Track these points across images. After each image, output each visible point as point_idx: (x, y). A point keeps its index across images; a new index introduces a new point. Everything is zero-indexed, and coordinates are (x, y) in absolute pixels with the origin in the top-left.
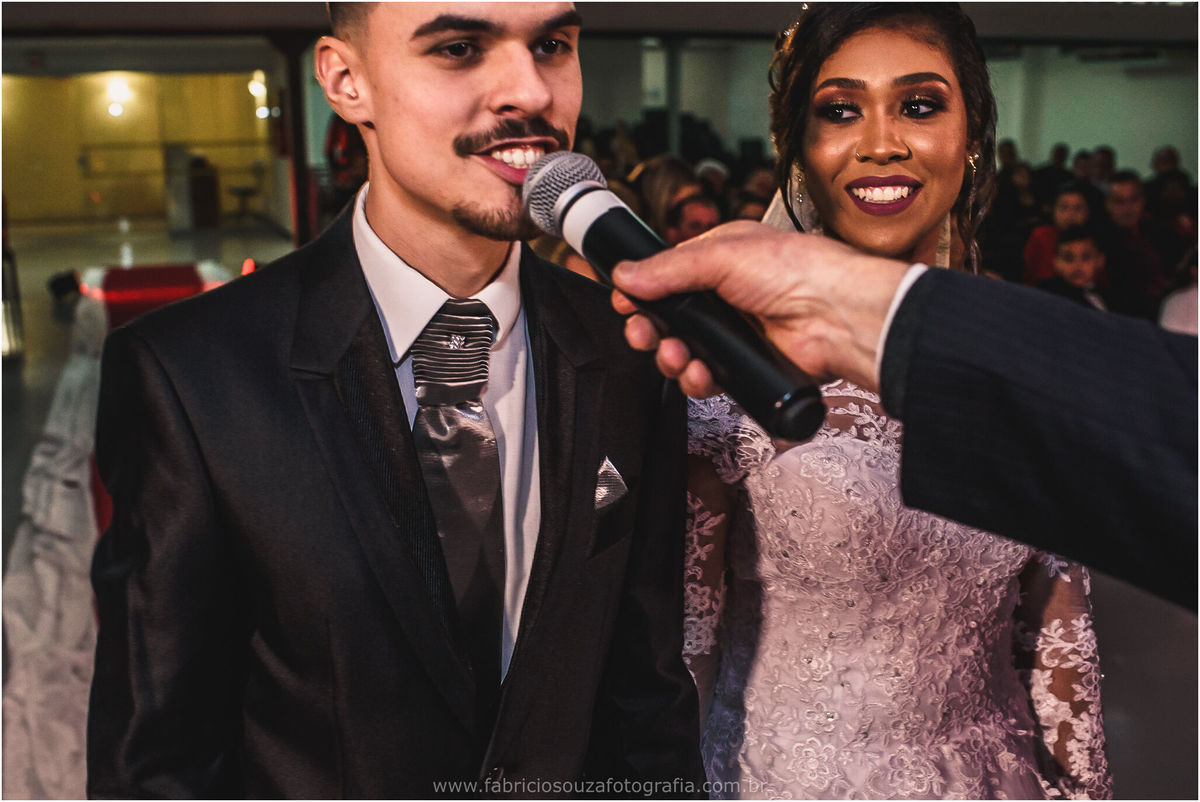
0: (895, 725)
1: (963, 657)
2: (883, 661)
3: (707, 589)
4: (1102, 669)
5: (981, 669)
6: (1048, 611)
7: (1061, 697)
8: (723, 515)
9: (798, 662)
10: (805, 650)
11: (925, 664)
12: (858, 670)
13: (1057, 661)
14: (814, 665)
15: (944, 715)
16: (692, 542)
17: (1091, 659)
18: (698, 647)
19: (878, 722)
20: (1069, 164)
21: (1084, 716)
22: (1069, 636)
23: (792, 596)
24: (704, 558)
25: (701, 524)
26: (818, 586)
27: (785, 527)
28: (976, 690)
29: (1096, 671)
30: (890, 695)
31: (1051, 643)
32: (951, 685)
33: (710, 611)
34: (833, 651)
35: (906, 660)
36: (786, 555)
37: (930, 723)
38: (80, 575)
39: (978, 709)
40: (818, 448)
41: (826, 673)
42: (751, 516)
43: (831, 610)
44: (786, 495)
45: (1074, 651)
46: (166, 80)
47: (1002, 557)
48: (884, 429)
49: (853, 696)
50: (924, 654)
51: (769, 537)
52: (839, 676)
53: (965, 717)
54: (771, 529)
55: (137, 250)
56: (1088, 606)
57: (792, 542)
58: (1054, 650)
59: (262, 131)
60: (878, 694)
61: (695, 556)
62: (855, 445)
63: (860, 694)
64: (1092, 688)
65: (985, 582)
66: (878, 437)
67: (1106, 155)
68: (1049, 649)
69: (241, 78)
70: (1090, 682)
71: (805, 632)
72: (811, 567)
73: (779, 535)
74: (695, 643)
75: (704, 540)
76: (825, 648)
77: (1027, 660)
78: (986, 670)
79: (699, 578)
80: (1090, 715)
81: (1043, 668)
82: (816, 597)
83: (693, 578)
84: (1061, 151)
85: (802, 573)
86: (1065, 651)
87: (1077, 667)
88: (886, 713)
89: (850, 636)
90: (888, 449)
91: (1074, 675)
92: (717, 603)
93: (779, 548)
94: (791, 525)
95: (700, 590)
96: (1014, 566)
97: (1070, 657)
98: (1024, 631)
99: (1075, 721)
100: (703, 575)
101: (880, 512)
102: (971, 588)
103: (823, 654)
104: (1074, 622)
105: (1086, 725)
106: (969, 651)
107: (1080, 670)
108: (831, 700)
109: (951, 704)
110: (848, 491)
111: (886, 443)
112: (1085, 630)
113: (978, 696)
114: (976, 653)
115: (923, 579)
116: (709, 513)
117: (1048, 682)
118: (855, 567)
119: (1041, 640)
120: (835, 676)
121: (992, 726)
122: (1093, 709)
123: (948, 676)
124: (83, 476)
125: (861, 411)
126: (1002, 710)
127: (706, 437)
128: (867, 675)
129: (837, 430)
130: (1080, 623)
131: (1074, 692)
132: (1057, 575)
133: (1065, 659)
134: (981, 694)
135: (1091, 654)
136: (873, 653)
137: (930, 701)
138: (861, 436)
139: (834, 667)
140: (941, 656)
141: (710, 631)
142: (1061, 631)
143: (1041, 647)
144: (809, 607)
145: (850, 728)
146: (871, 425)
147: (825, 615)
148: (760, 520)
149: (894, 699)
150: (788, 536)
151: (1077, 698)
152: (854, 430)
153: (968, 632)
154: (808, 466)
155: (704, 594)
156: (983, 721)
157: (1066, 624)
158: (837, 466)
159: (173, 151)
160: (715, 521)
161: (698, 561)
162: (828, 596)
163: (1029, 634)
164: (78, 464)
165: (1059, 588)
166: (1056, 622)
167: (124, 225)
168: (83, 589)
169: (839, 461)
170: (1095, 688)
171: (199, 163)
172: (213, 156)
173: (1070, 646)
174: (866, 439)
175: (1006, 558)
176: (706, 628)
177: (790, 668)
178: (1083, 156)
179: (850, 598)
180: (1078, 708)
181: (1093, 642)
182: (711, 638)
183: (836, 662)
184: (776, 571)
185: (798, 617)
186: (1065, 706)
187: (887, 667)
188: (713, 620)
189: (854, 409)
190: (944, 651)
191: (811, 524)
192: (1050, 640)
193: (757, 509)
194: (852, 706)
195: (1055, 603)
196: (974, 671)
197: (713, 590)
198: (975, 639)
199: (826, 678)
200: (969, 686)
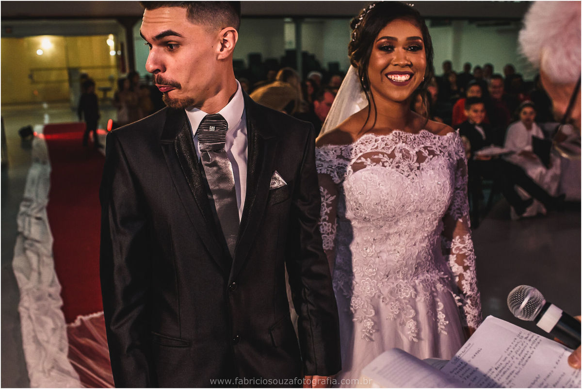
0: (398, 272)
1: (423, 247)
2: (393, 248)
3: (330, 224)
4: (476, 254)
5: (429, 252)
6: (454, 233)
7: (459, 264)
8: (335, 196)
9: (362, 250)
10: (365, 245)
11: (408, 249)
12: (384, 252)
13: (458, 251)
14: (368, 251)
15: (416, 268)
16: (324, 206)
17: (471, 250)
18: (328, 247)
19: (392, 271)
20: (472, 71)
21: (468, 271)
22: (463, 242)
23: (359, 226)
24: (329, 212)
25: (327, 199)
26: (369, 221)
27: (357, 199)
28: (427, 260)
29: (472, 254)
30: (396, 260)
31: (456, 245)
32: (418, 257)
33: (332, 233)
34: (375, 245)
35: (402, 247)
36: (358, 209)
37: (411, 272)
38: (47, 256)
39: (429, 268)
40: (368, 170)
41: (373, 253)
42: (344, 196)
43: (374, 230)
44: (357, 187)
45: (464, 247)
46: (68, 38)
47: (436, 209)
48: (392, 163)
49: (383, 261)
50: (408, 245)
51: (351, 203)
52: (377, 254)
53: (423, 270)
54: (352, 200)
55: (52, 116)
56: (470, 231)
57: (360, 204)
58: (457, 247)
59: (113, 61)
60: (391, 261)
61: (325, 211)
62: (382, 169)
63: (385, 260)
64: (471, 261)
65: (430, 219)
66: (390, 166)
67: (490, 67)
68: (455, 247)
69: (103, 37)
70: (470, 259)
71: (365, 239)
72: (367, 213)
73: (355, 202)
74: (326, 245)
75: (328, 206)
76: (372, 244)
77: (448, 252)
78: (431, 253)
79: (327, 220)
80: (471, 271)
81: (453, 254)
82: (369, 225)
83: (324, 220)
84: (468, 66)
85: (364, 216)
86: (461, 247)
87: (465, 253)
88: (395, 267)
89: (381, 239)
90: (393, 170)
91: (464, 256)
92: (334, 230)
93: (355, 207)
94: (359, 198)
95: (328, 224)
96: (440, 213)
97: (463, 249)
98: (446, 241)
99: (464, 273)
100: (329, 218)
101: (391, 190)
102: (425, 221)
103: (372, 246)
104: (464, 237)
105: (469, 274)
106: (424, 245)
107: (467, 254)
108: (374, 263)
109: (419, 264)
110: (379, 184)
111: (392, 168)
112: (469, 240)
113: (428, 263)
114: (427, 246)
115: (407, 217)
116: (330, 195)
117: (455, 259)
118: (382, 212)
119: (452, 244)
120: (376, 254)
121: (434, 274)
122: (471, 269)
123: (417, 254)
124: (44, 215)
125: (383, 157)
126: (438, 269)
127: (328, 167)
128: (387, 253)
129: (375, 163)
130: (466, 237)
131: (464, 263)
132: (457, 220)
133: (461, 250)
134: (429, 261)
135: (470, 248)
136: (390, 245)
137: (410, 263)
138: (383, 166)
139: (375, 251)
140: (414, 246)
141: (332, 240)
142: (459, 240)
143: (452, 246)
144: (366, 229)
145: (382, 274)
146: (387, 162)
147: (372, 231)
148: (348, 198)
149: (397, 262)
150: (358, 202)
151: (465, 265)
152: (381, 163)
153: (424, 238)
154: (365, 176)
155: (329, 226)
156: (431, 272)
157: (461, 238)
158: (375, 176)
159: (72, 71)
160: (333, 198)
161: (326, 213)
162: (373, 224)
163: (448, 242)
164: (41, 210)
165: (458, 224)
166: (457, 237)
167: (45, 106)
168: (50, 262)
169: (376, 174)
170: (472, 261)
171: (84, 76)
172: (91, 73)
173: (463, 245)
174: (385, 167)
175: (437, 209)
176: (330, 239)
177: (360, 252)
178: (478, 68)
179: (381, 224)
180: (466, 268)
181: (472, 244)
182: (332, 243)
183: (376, 249)
184: (354, 216)
185: (363, 233)
186: (461, 268)
187: (395, 250)
188: (333, 237)
189: (381, 156)
190: (415, 245)
191: (366, 196)
192: (455, 244)
193: (346, 193)
194: (383, 265)
195: (457, 230)
196: (427, 253)
197: (332, 225)
198: (427, 240)
199: (372, 255)
200: (425, 258)
